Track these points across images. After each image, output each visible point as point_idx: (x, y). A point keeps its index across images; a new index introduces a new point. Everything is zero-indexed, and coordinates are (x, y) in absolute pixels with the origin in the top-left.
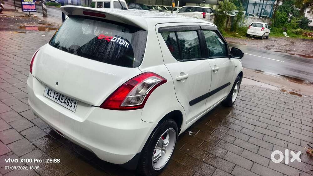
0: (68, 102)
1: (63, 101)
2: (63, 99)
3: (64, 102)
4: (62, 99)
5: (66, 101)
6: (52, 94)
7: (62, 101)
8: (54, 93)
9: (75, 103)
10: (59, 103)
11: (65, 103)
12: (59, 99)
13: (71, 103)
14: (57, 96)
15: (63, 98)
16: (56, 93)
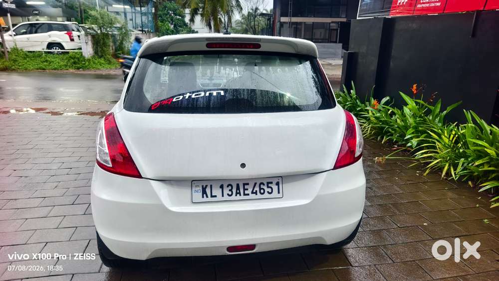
0: (260, 189)
1: (249, 192)
2: (247, 189)
3: (252, 193)
4: (245, 189)
5: (257, 189)
6: (217, 192)
7: (246, 192)
8: (222, 187)
9: (278, 184)
10: (242, 197)
11: (256, 193)
12: (238, 193)
13: (268, 187)
14: (231, 190)
15: (246, 187)
16: (225, 187)
